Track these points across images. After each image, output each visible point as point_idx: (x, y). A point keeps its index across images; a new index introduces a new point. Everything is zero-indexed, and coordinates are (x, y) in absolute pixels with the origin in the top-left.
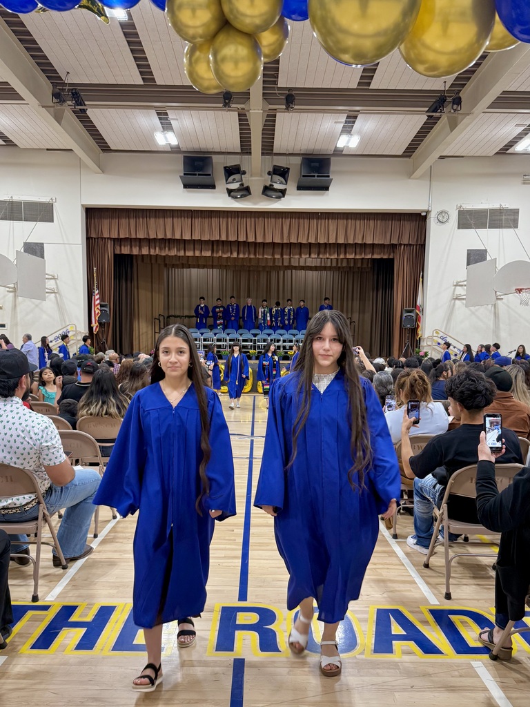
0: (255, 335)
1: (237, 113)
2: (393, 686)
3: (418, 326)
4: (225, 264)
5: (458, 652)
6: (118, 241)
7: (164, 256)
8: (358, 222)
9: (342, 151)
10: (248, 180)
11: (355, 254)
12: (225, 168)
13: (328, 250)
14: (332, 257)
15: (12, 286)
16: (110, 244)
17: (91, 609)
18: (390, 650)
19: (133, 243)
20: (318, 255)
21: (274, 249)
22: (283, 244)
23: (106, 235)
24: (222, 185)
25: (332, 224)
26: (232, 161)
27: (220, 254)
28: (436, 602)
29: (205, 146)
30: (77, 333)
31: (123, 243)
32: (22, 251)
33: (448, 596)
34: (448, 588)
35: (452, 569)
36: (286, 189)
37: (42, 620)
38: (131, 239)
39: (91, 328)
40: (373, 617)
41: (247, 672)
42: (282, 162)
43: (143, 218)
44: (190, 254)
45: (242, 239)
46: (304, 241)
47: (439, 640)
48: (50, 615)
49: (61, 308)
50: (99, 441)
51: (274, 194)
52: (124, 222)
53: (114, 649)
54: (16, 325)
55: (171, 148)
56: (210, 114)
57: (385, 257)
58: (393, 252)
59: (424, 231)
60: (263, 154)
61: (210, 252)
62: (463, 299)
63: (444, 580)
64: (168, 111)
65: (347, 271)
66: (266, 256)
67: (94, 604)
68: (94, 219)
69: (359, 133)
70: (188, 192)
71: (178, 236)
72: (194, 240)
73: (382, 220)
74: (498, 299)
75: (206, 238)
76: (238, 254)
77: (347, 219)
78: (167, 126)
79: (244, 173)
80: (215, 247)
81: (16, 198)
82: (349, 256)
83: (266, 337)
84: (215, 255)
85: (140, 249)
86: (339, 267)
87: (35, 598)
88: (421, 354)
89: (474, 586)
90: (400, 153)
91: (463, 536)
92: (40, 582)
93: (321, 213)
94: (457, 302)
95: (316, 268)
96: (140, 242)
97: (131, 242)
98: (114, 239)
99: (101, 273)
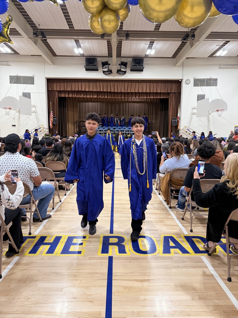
0: (114, 129)
1: (106, 41)
2: (171, 266)
3: (178, 125)
4: (102, 101)
5: (196, 253)
6: (60, 92)
7: (78, 98)
8: (154, 84)
9: (148, 56)
10: (111, 67)
11: (154, 97)
12: (102, 62)
13: (143, 95)
14: (145, 98)
15: (18, 110)
16: (57, 93)
17: (52, 237)
18: (169, 252)
19: (66, 93)
20: (139, 97)
21: (121, 95)
22: (125, 93)
23: (55, 89)
24: (101, 70)
25: (144, 85)
26: (105, 60)
27: (100, 97)
28: (187, 233)
29: (94, 54)
30: (44, 128)
31: (62, 93)
32: (22, 96)
33: (191, 231)
34: (191, 228)
35: (193, 220)
36: (126, 71)
37: (33, 242)
38: (65, 91)
39: (49, 126)
40: (162, 239)
41: (114, 261)
42: (124, 60)
43: (70, 83)
44: (88, 97)
45: (109, 91)
46: (133, 92)
47: (188, 248)
48: (36, 240)
49: (37, 119)
50: (54, 171)
51: (121, 73)
52: (62, 84)
53: (62, 253)
54: (20, 125)
55: (81, 55)
56: (96, 41)
57: (165, 98)
58: (168, 96)
59: (180, 87)
60: (117, 57)
61: (96, 96)
62: (196, 114)
63: (190, 225)
64: (79, 40)
65: (151, 103)
66: (118, 98)
67: (53, 236)
68: (50, 83)
69: (155, 48)
70: (88, 72)
71: (83, 90)
72: (90, 91)
73: (164, 83)
74: (209, 114)
75: (95, 90)
76: (107, 97)
77: (150, 83)
78: (79, 46)
79: (110, 64)
80: (98, 94)
81: (19, 75)
82: (151, 97)
83: (119, 129)
84: (98, 97)
85: (69, 95)
86: (147, 102)
87: (30, 234)
88: (179, 136)
89: (202, 227)
90: (171, 56)
91: (197, 207)
92: (32, 227)
93: (140, 80)
94: (193, 115)
95: (138, 102)
96: (68, 92)
97: (65, 92)
98: (58, 91)
99: (53, 104)
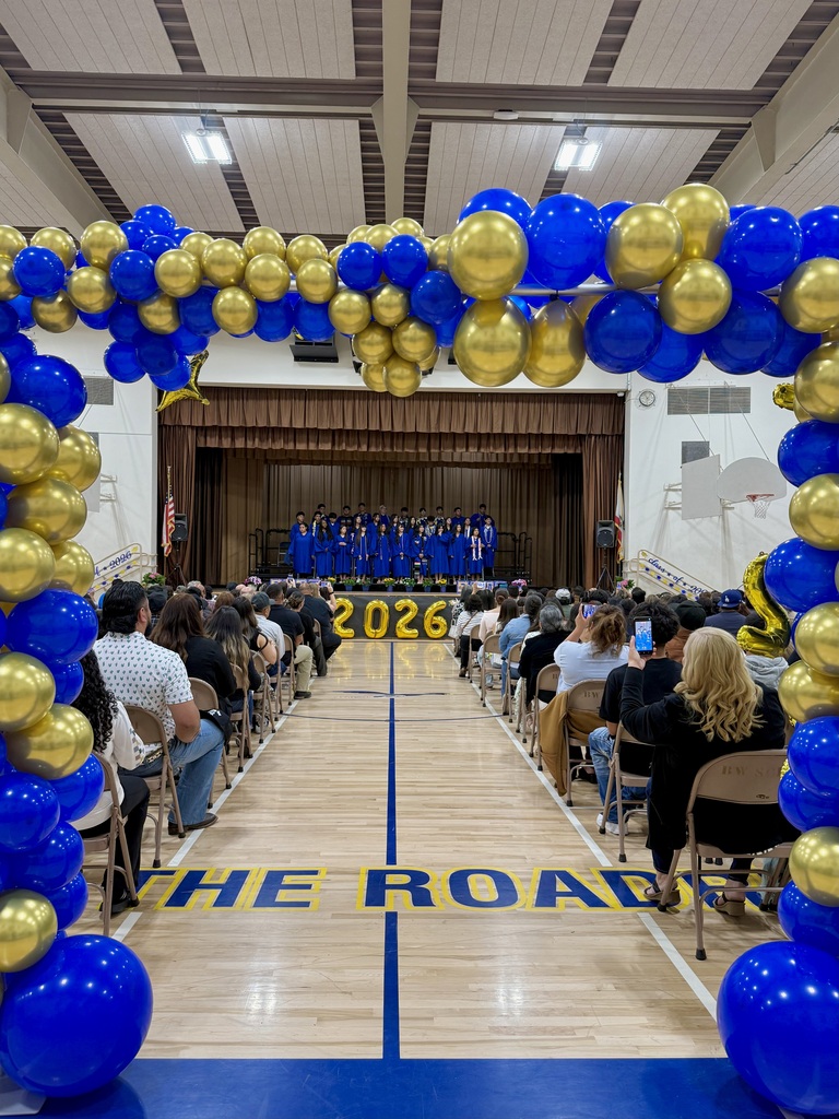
3: (619, 545)
4: (350, 459)
6: (203, 430)
7: (266, 450)
8: (532, 405)
11: (530, 447)
13: (492, 441)
14: (498, 451)
16: (190, 435)
17: (221, 873)
19: (223, 433)
20: (479, 449)
21: (417, 440)
22: (430, 434)
23: (185, 422)
24: (346, 358)
25: (497, 408)
27: (344, 447)
30: (142, 555)
31: (208, 433)
38: (220, 427)
39: (160, 550)
40: (537, 878)
41: (401, 921)
43: (238, 401)
44: (301, 447)
45: (374, 427)
46: (459, 431)
49: (119, 523)
53: (257, 904)
57: (571, 451)
58: (581, 445)
59: (621, 418)
61: (330, 445)
62: (679, 508)
65: (520, 469)
66: (407, 450)
67: (224, 869)
70: (301, 365)
71: (285, 424)
72: (308, 429)
73: (564, 403)
75: (324, 426)
76: (368, 447)
77: (517, 402)
80: (337, 438)
82: (520, 451)
84: (336, 449)
85: (233, 440)
86: (508, 465)
93: (482, 394)
94: (670, 512)
95: (476, 465)
96: (233, 431)
97: (220, 431)
98: (197, 427)
99: (177, 474)
